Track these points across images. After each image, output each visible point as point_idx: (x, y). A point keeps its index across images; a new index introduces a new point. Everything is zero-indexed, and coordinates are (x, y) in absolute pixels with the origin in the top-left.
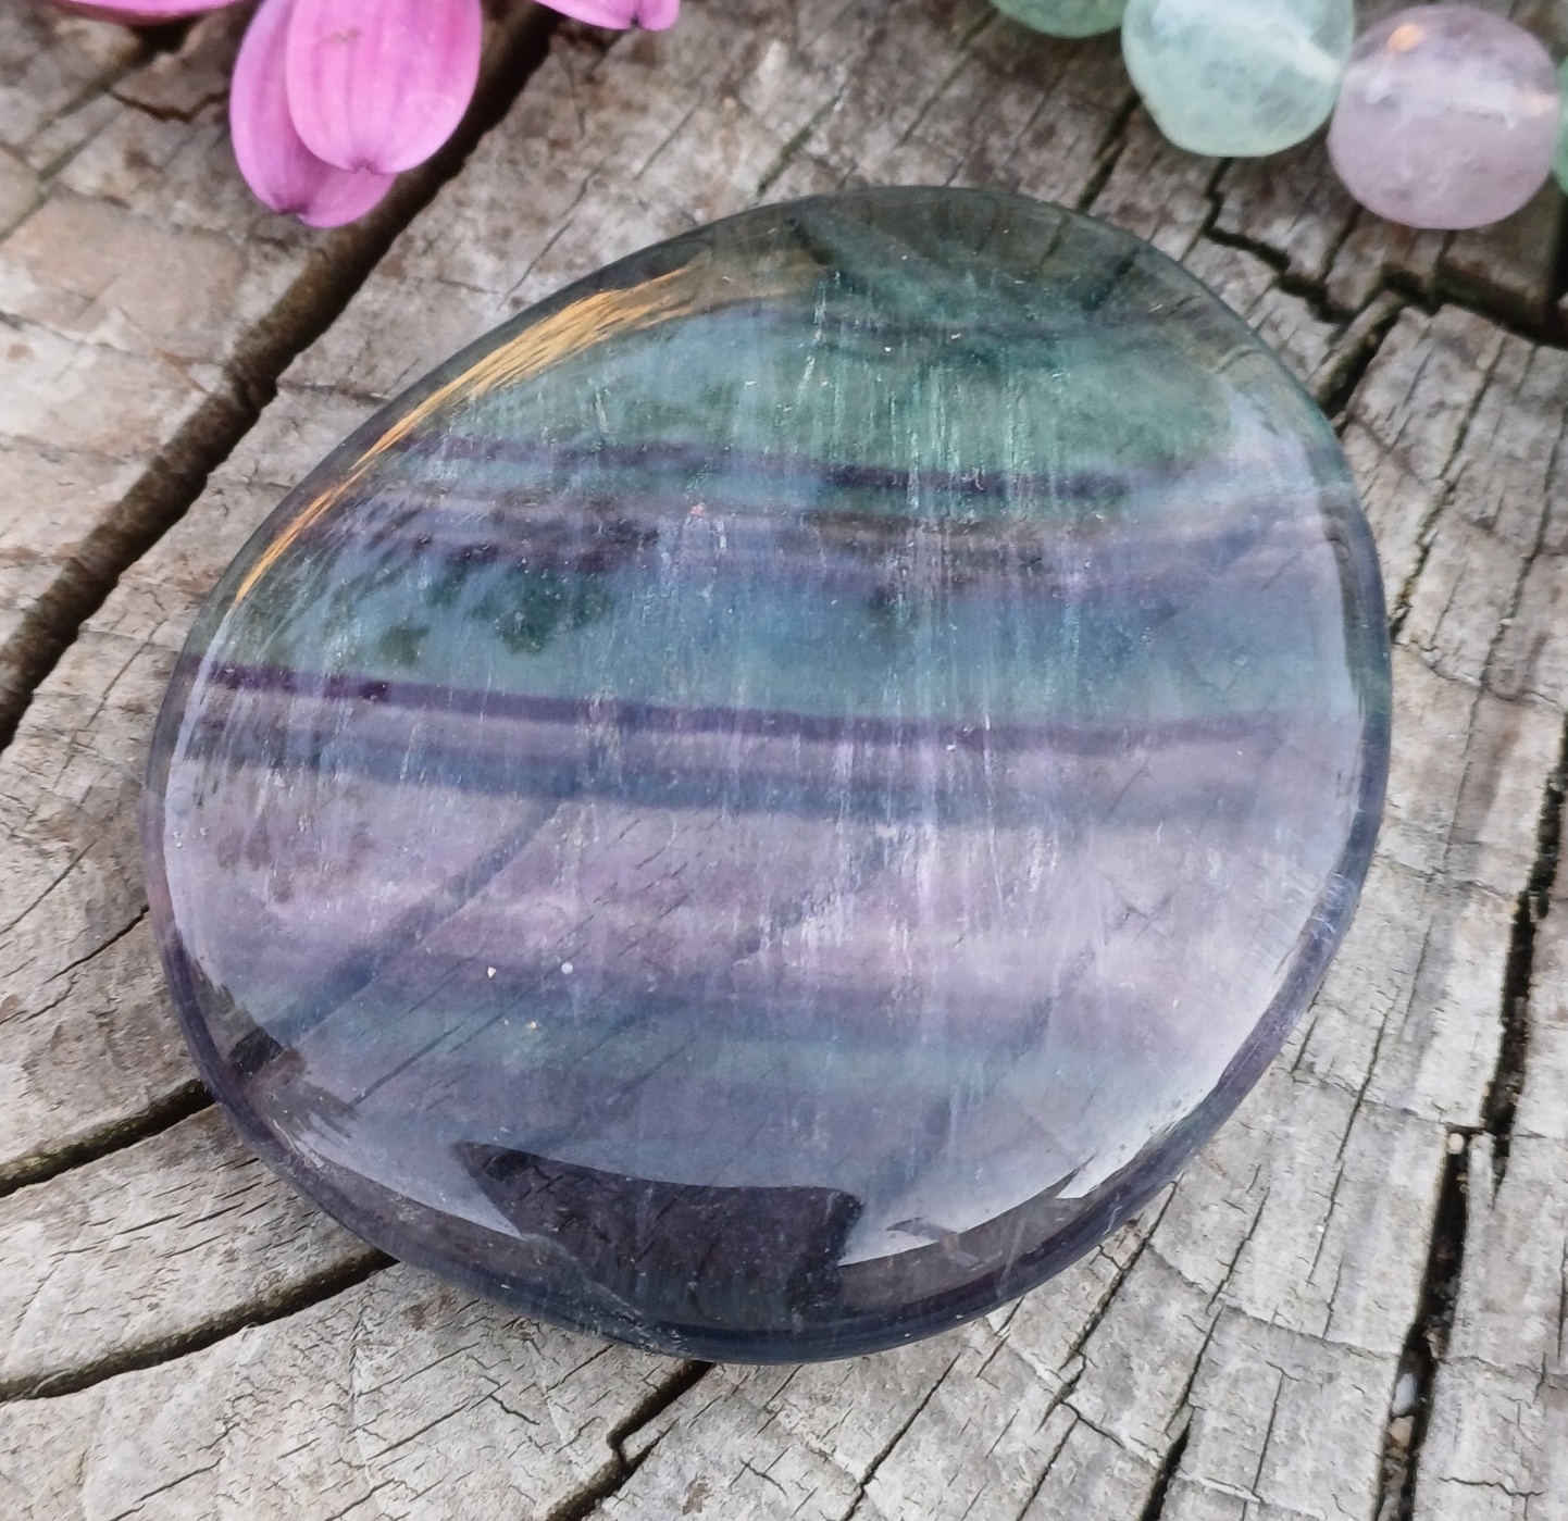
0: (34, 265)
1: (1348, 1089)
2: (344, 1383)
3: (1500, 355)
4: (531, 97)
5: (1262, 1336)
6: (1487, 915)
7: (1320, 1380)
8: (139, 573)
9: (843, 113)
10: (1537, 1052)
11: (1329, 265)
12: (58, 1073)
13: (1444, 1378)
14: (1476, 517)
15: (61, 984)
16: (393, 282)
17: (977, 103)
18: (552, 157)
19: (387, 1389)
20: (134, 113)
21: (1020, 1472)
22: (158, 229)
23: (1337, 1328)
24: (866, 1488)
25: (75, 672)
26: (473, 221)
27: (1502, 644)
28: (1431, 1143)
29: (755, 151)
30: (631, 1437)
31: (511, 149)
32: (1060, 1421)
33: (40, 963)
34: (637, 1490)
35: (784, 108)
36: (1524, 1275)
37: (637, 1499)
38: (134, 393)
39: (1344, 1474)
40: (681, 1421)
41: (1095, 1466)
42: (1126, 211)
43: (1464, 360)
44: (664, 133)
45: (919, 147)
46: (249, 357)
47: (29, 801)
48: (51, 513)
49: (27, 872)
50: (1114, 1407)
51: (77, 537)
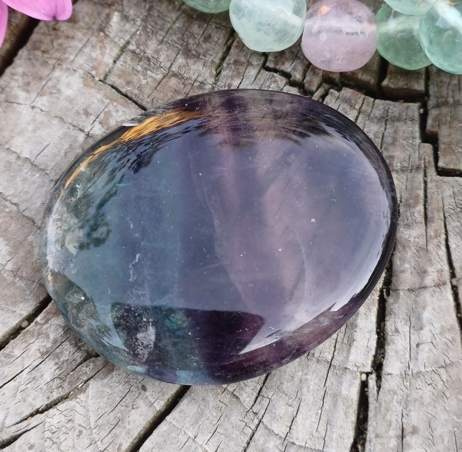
1: (327, 361)
3: (363, 103)
4: (35, 36)
9: (140, 35)
10: (388, 344)
11: (304, 76)
17: (185, 28)
18: (43, 56)
23: (327, 447)
26: (17, 80)
28: (355, 379)
29: (111, 50)
31: (29, 54)
35: (120, 34)
36: (389, 423)
42: (236, 62)
43: (351, 106)
44: (80, 45)
45: (166, 44)
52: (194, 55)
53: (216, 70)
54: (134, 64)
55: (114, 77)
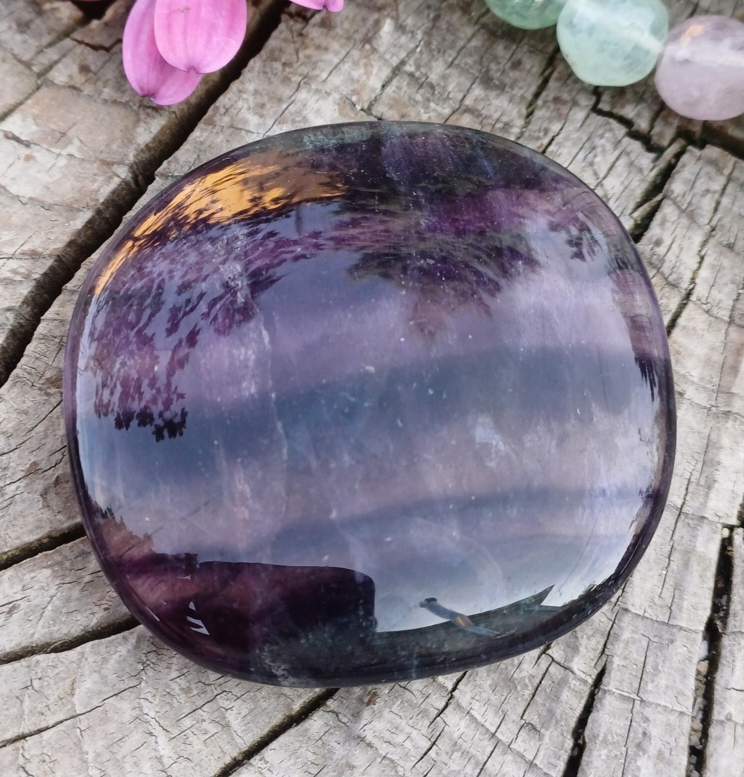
0: (35, 118)
1: (675, 507)
3: (734, 168)
4: (273, 42)
5: (639, 623)
6: (737, 427)
7: (667, 642)
8: (91, 263)
9: (421, 52)
11: (652, 127)
12: (57, 498)
13: (726, 641)
14: (725, 243)
15: (58, 456)
16: (210, 127)
17: (484, 49)
18: (284, 70)
20: (83, 46)
21: (526, 686)
22: (95, 101)
23: (675, 618)
24: (454, 693)
25: (61, 309)
26: (247, 100)
27: (739, 302)
28: (715, 532)
29: (380, 69)
31: (264, 66)
32: (544, 662)
33: (48, 446)
34: (343, 695)
35: (392, 49)
37: (343, 700)
38: (86, 178)
39: (680, 687)
41: (563, 682)
42: (557, 100)
43: (717, 170)
44: (336, 60)
45: (457, 69)
46: (140, 162)
47: (41, 370)
48: (47, 234)
49: (40, 404)
50: (569, 656)
51: (60, 245)
52: (496, 86)
53: (527, 109)
54: (412, 91)
55: (383, 107)
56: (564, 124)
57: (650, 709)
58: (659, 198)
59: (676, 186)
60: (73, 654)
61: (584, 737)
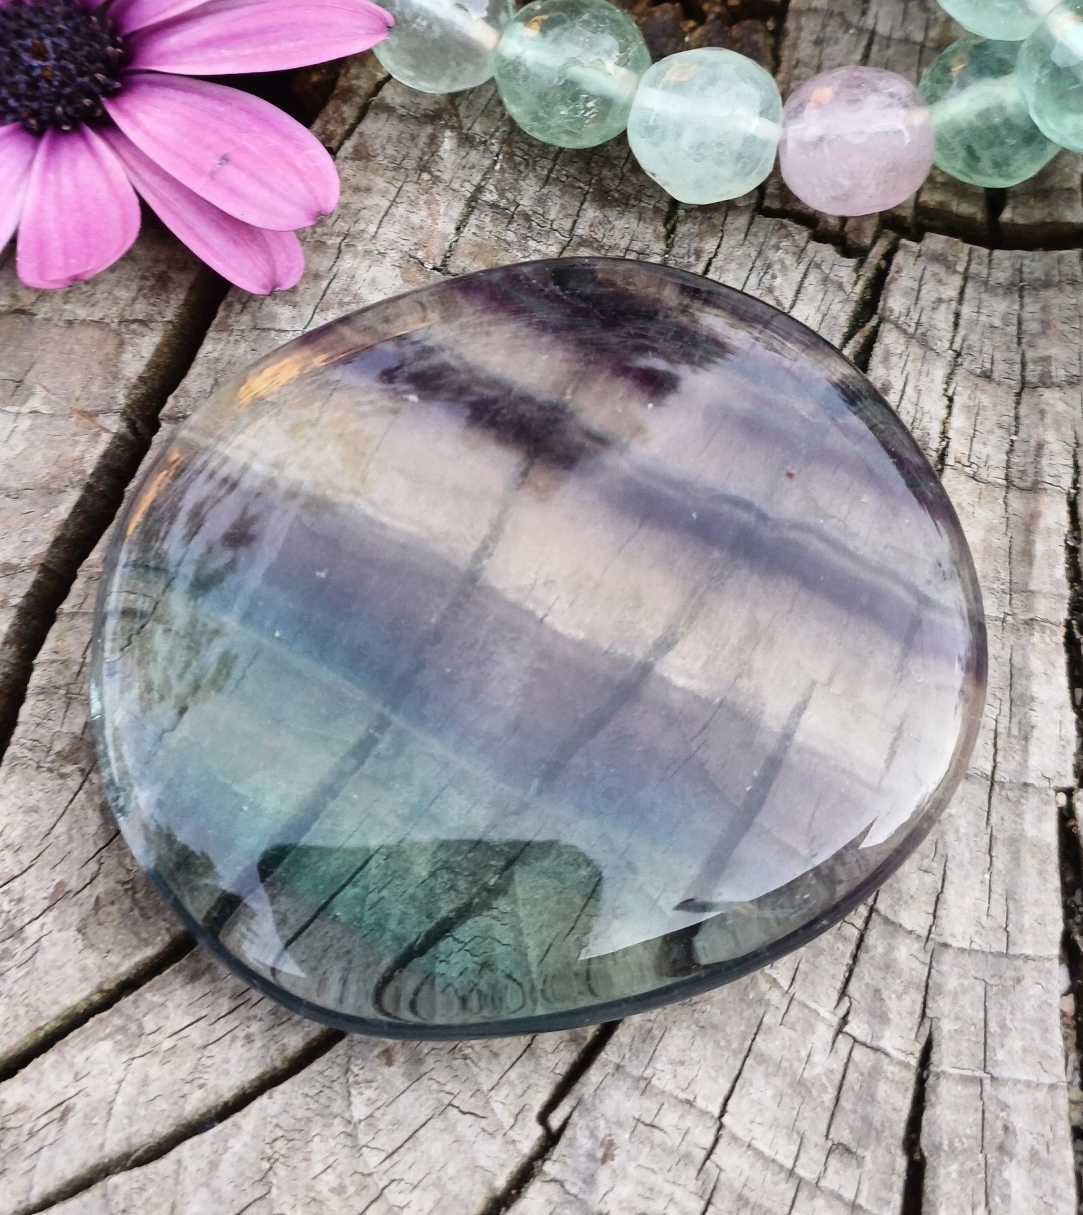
1: (984, 776)
2: (347, 1116)
3: (971, 259)
5: (966, 960)
6: (1047, 639)
8: (91, 566)
9: (502, 169)
12: (102, 931)
14: (979, 371)
15: (93, 866)
16: (225, 335)
18: (314, 232)
19: (378, 1114)
21: (825, 1087)
22: (57, 326)
23: (1015, 944)
24: (725, 1120)
25: (59, 643)
27: (1015, 454)
28: (1046, 803)
29: (449, 206)
30: (552, 1115)
32: (843, 1044)
33: (76, 854)
34: (564, 1152)
35: (461, 173)
37: (566, 1159)
38: (63, 441)
39: (1043, 1047)
40: (586, 1097)
41: (875, 1073)
43: (948, 268)
44: (387, 204)
45: (557, 185)
46: (134, 402)
47: (46, 741)
48: (21, 535)
49: (53, 792)
50: (877, 1029)
51: (42, 549)
52: (617, 200)
53: (665, 225)
54: (499, 228)
55: (463, 258)
56: (722, 238)
57: (1007, 1089)
58: (873, 322)
59: (895, 301)
60: (164, 1165)
61: (921, 1150)
